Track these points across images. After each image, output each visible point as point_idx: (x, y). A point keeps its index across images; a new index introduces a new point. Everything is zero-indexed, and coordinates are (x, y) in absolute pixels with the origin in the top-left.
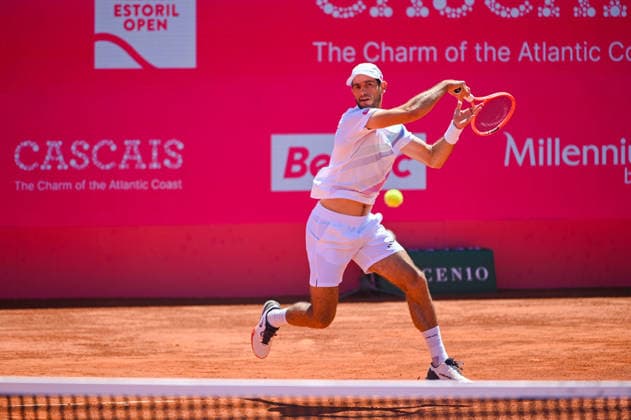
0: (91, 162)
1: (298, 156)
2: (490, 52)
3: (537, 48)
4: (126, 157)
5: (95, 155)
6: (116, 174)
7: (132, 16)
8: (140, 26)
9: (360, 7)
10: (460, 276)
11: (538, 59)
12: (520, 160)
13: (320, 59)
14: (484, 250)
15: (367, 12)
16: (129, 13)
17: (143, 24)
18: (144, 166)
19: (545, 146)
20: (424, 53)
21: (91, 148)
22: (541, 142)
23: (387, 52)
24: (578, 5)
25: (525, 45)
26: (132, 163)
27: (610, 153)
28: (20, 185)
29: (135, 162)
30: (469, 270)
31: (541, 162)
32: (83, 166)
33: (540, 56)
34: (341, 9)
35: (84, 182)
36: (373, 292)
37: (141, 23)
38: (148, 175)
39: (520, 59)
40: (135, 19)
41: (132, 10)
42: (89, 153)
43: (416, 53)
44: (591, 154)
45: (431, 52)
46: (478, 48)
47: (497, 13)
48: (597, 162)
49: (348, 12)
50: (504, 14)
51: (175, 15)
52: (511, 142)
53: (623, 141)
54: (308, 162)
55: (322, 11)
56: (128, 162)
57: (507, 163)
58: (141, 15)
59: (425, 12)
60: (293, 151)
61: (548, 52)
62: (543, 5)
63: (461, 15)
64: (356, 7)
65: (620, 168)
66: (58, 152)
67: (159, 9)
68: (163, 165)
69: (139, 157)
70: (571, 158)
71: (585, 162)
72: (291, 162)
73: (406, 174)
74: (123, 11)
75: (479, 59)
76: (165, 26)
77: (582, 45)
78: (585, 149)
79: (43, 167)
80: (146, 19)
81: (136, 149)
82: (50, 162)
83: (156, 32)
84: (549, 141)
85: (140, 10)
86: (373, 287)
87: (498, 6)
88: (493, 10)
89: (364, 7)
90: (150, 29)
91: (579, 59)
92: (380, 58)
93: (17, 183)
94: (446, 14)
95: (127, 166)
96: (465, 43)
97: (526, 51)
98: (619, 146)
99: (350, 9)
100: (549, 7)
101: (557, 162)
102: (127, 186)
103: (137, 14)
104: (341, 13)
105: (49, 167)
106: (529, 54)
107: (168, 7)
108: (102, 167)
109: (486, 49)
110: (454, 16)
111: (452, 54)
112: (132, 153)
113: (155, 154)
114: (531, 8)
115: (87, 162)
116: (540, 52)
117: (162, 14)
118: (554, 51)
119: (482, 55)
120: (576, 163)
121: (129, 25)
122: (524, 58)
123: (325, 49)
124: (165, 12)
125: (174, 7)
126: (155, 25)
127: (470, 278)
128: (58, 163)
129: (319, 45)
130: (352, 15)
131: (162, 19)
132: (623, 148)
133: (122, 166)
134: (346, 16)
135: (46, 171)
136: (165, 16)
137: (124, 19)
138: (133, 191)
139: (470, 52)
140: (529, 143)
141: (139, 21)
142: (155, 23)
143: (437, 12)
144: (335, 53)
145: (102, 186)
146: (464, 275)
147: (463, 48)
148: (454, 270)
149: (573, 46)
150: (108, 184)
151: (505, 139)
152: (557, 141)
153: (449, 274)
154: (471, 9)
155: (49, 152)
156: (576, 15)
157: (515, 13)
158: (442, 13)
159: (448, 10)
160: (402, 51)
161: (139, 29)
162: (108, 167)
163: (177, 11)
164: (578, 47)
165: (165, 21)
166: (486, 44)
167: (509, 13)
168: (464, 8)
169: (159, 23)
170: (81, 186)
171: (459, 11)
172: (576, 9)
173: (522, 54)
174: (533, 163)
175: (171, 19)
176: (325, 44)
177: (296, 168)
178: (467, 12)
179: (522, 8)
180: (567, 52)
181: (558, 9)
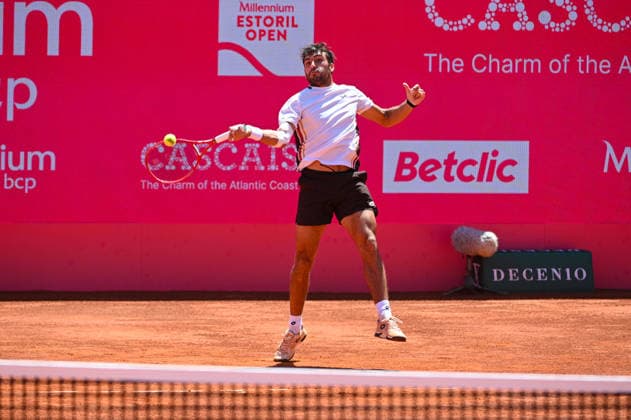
0: (213, 163)
1: (408, 161)
2: (592, 65)
4: (246, 159)
5: (217, 157)
6: (236, 175)
7: (254, 27)
8: (261, 36)
9: (469, 21)
10: (559, 277)
12: (618, 167)
13: (430, 70)
14: (582, 251)
15: (475, 25)
16: (251, 24)
17: (264, 34)
18: (262, 168)
20: (529, 64)
21: (214, 150)
23: (494, 64)
25: (626, 58)
26: (251, 165)
28: (146, 184)
29: (255, 164)
30: (568, 270)
32: (205, 167)
34: (451, 23)
35: (206, 182)
36: (476, 289)
37: (262, 33)
38: (266, 176)
39: (620, 72)
40: (257, 30)
41: (254, 20)
42: (211, 155)
43: (521, 64)
45: (536, 64)
46: (580, 60)
47: (599, 27)
49: (458, 25)
50: (605, 29)
51: (294, 26)
52: (610, 150)
54: (417, 166)
55: (433, 24)
56: (248, 163)
57: (606, 170)
58: (262, 26)
59: (530, 26)
60: (403, 156)
63: (565, 29)
64: (465, 21)
66: (182, 153)
67: (280, 21)
68: (280, 167)
69: (258, 159)
72: (401, 166)
73: (510, 178)
74: (245, 22)
76: (284, 37)
79: (167, 168)
80: (267, 29)
81: (255, 153)
82: (175, 163)
83: (276, 41)
85: (261, 21)
86: (476, 285)
87: (600, 21)
88: (595, 25)
89: (473, 21)
90: (270, 39)
92: (487, 70)
93: (143, 181)
94: (550, 28)
95: (247, 168)
96: (568, 55)
97: (625, 64)
99: (459, 22)
102: (246, 186)
103: (258, 25)
104: (451, 26)
105: (173, 168)
106: (629, 67)
107: (288, 18)
108: (224, 169)
109: (588, 61)
110: (557, 30)
111: (555, 66)
112: (252, 155)
113: (273, 157)
115: (209, 163)
117: (282, 26)
119: (584, 68)
121: (251, 35)
122: (623, 70)
123: (435, 60)
124: (285, 23)
125: (293, 18)
126: (275, 37)
127: (569, 278)
128: (181, 164)
129: (430, 55)
130: (461, 28)
131: (282, 30)
133: (242, 168)
134: (455, 29)
135: (171, 171)
136: (285, 28)
137: (246, 29)
138: (251, 192)
139: (573, 65)
140: (628, 151)
141: (260, 31)
142: (276, 34)
144: (445, 64)
145: (223, 186)
146: (564, 274)
147: (566, 61)
148: (554, 270)
150: (229, 184)
151: (605, 148)
153: (549, 274)
154: (574, 24)
155: (174, 153)
157: (616, 28)
158: (547, 27)
159: (553, 24)
160: (508, 63)
161: (260, 39)
162: (229, 168)
163: (295, 23)
165: (285, 31)
166: (588, 57)
167: (610, 28)
168: (568, 22)
169: (279, 33)
170: (202, 186)
171: (563, 25)
173: (622, 67)
175: (290, 30)
176: (435, 55)
177: (406, 172)
178: (570, 26)
179: (623, 23)
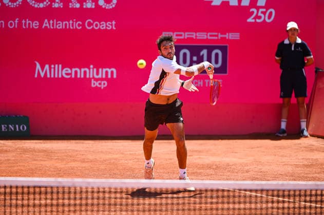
2: (29, 24)
3: (51, 22)
10: (13, 129)
11: (52, 28)
12: (42, 75)
14: (24, 116)
19: (54, 68)
22: (53, 66)
24: (71, 2)
25: (46, 21)
27: (85, 72)
30: (17, 126)
31: (52, 76)
33: (53, 26)
39: (43, 27)
44: (76, 72)
45: (2, 23)
46: (24, 22)
47: (33, 5)
48: (79, 76)
50: (36, 6)
53: (92, 66)
57: (36, 76)
61: (57, 24)
62: (55, 2)
63: (16, 6)
65: (90, 80)
70: (67, 74)
71: (73, 76)
75: (24, 27)
77: (73, 21)
78: (74, 70)
84: (56, 66)
87: (34, 2)
88: (31, 4)
91: (71, 28)
94: (9, 6)
96: (17, 19)
97: (46, 24)
98: (89, 69)
100: (58, 3)
101: (60, 76)
106: (48, 25)
109: (27, 23)
110: (12, 6)
111: (11, 24)
114: (49, 3)
116: (53, 24)
118: (59, 24)
119: (25, 25)
120: (69, 77)
122: (45, 27)
127: (18, 130)
132: (91, 70)
139: (20, 24)
140: (47, 67)
143: (5, 4)
146: (15, 128)
147: (16, 22)
148: (10, 126)
149: (69, 21)
152: (60, 66)
153: (8, 127)
154: (20, 3)
156: (70, 7)
157: (41, 5)
158: (7, 5)
159: (10, 4)
164: (71, 22)
166: (27, 20)
167: (38, 5)
168: (18, 3)
171: (15, 4)
172: (70, 4)
173: (44, 25)
174: (48, 76)
178: (19, 4)
179: (45, 3)
180: (66, 24)
181: (62, 4)
